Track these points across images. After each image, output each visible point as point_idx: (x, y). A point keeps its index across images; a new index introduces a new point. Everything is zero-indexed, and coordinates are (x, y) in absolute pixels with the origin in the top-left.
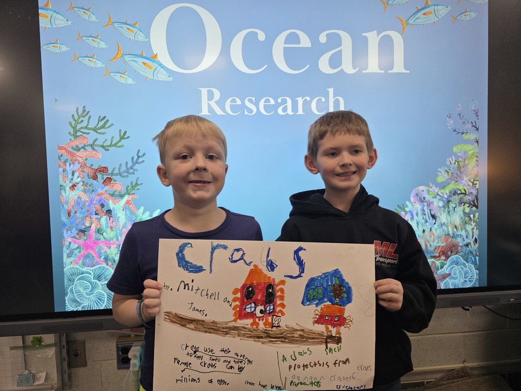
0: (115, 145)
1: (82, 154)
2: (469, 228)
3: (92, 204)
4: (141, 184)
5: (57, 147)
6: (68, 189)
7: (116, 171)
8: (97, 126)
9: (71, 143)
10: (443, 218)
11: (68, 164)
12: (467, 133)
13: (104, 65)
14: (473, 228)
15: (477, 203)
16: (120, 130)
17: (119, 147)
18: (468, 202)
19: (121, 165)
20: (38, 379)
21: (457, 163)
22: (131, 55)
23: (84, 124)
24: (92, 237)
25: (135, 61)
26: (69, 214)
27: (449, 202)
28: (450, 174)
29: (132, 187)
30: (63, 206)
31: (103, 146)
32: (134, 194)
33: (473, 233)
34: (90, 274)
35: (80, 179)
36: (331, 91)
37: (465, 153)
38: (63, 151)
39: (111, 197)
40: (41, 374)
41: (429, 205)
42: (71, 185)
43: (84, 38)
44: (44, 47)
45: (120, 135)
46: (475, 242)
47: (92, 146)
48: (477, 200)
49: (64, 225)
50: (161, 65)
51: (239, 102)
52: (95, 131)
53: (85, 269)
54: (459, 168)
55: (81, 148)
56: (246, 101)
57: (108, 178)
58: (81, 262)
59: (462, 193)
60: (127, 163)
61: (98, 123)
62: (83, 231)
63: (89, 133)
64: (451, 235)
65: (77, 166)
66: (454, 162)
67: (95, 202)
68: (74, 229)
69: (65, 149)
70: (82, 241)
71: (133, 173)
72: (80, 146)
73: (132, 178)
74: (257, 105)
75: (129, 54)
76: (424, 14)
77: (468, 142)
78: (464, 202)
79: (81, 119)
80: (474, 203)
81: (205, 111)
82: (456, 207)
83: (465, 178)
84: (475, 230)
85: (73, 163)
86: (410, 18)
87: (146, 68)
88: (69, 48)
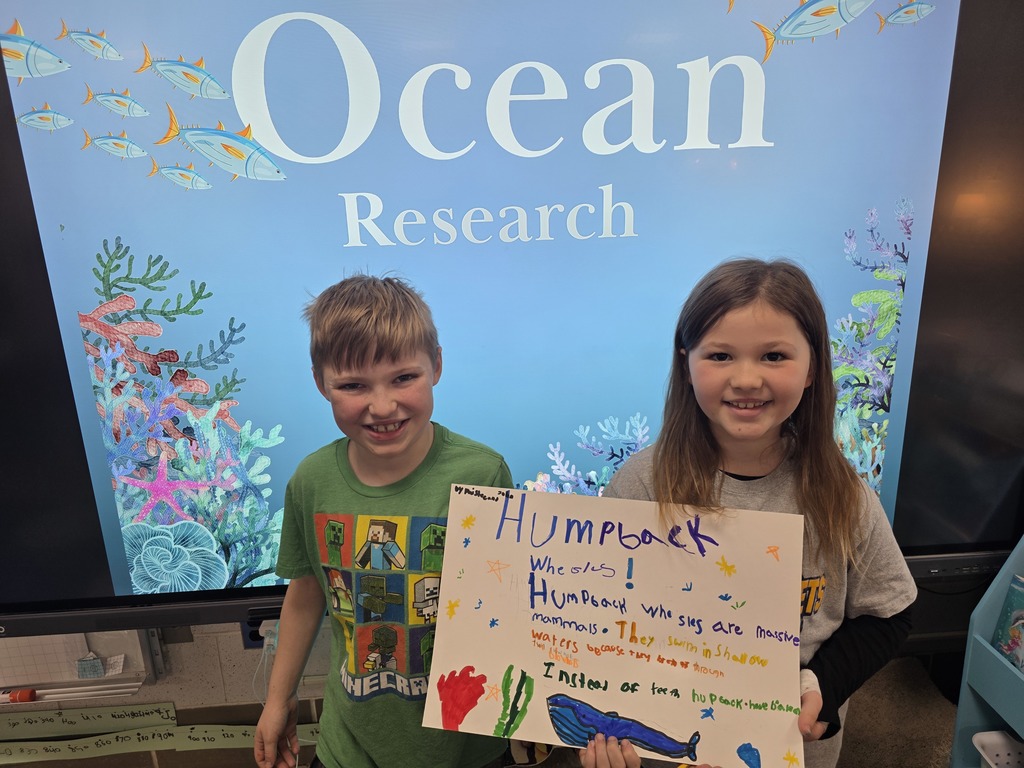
0: (186, 310)
1: (125, 328)
2: (867, 447)
3: (156, 417)
4: (243, 381)
5: (78, 317)
6: (108, 392)
7: (194, 358)
8: (147, 274)
9: (103, 309)
11: (102, 348)
12: (884, 267)
13: (146, 154)
14: (876, 448)
15: (889, 401)
16: (192, 282)
17: (193, 313)
18: (870, 400)
19: (201, 346)
20: (113, 666)
21: (855, 327)
22: (198, 129)
23: (123, 272)
24: (163, 474)
25: (206, 142)
26: (116, 437)
28: (840, 348)
29: (227, 386)
30: (104, 423)
31: (163, 313)
32: (231, 398)
33: (874, 456)
34: (168, 535)
35: (127, 374)
36: (607, 190)
37: (876, 306)
38: (90, 324)
39: (189, 405)
40: (116, 657)
42: (113, 385)
43: (99, 98)
44: (23, 120)
45: (193, 291)
46: (876, 473)
47: (141, 312)
48: (889, 395)
49: (111, 455)
50: (259, 148)
51: (421, 219)
52: (144, 285)
53: (158, 528)
54: (859, 337)
55: (123, 318)
56: (436, 216)
57: (179, 370)
58: (148, 517)
59: (860, 385)
60: (212, 342)
61: (149, 269)
62: (146, 466)
63: (134, 289)
65: (119, 351)
66: (850, 325)
67: (160, 415)
68: (130, 461)
69: (93, 320)
70: (146, 482)
71: (226, 361)
73: (225, 370)
75: (193, 129)
76: (816, 14)
77: (884, 285)
78: (862, 401)
79: (116, 262)
80: (883, 402)
81: (355, 240)
82: (845, 409)
83: (870, 356)
84: (878, 451)
85: (111, 346)
86: (784, 23)
87: (229, 155)
88: (72, 121)
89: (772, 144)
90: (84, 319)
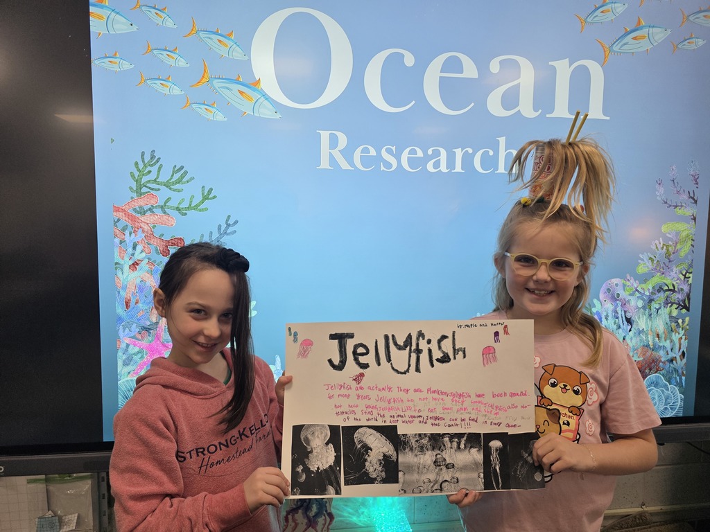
0: (196, 208)
1: (148, 218)
2: (675, 337)
5: (112, 209)
6: (126, 268)
8: (170, 179)
9: (133, 203)
10: (642, 323)
11: (127, 233)
12: (682, 206)
13: (183, 93)
14: (681, 338)
15: (689, 303)
17: (200, 210)
18: (676, 302)
21: (665, 247)
22: (223, 79)
23: (152, 177)
24: (160, 337)
25: (227, 88)
26: (127, 305)
27: (651, 301)
28: (655, 262)
30: (119, 292)
31: (178, 209)
33: (680, 344)
35: (144, 254)
36: (502, 140)
37: (678, 234)
38: (121, 214)
40: (70, 516)
41: (623, 305)
42: (131, 262)
43: (155, 52)
44: (96, 62)
45: (203, 194)
46: (682, 357)
47: (162, 207)
48: (689, 299)
49: (120, 319)
50: (264, 95)
51: (373, 152)
52: (167, 187)
54: (668, 255)
55: (147, 211)
56: (383, 151)
59: (669, 290)
60: (211, 233)
61: (173, 176)
62: (147, 329)
63: (159, 190)
64: (651, 347)
65: (140, 236)
66: (661, 246)
68: (134, 325)
69: (124, 211)
70: (145, 343)
72: (146, 208)
74: (398, 157)
75: (219, 78)
76: (635, 38)
77: (682, 219)
78: (671, 302)
79: (149, 168)
80: (685, 304)
81: (325, 164)
82: (660, 308)
83: (675, 269)
84: (683, 340)
85: (135, 231)
86: (615, 42)
87: (243, 98)
88: (133, 66)
89: (608, 118)
90: (117, 209)
